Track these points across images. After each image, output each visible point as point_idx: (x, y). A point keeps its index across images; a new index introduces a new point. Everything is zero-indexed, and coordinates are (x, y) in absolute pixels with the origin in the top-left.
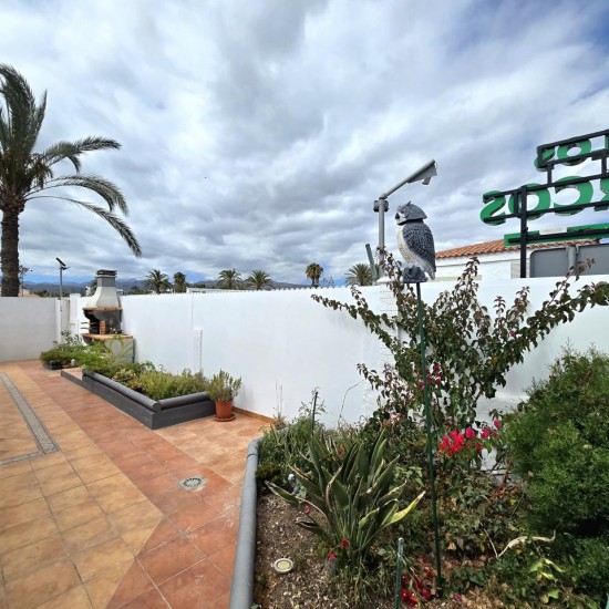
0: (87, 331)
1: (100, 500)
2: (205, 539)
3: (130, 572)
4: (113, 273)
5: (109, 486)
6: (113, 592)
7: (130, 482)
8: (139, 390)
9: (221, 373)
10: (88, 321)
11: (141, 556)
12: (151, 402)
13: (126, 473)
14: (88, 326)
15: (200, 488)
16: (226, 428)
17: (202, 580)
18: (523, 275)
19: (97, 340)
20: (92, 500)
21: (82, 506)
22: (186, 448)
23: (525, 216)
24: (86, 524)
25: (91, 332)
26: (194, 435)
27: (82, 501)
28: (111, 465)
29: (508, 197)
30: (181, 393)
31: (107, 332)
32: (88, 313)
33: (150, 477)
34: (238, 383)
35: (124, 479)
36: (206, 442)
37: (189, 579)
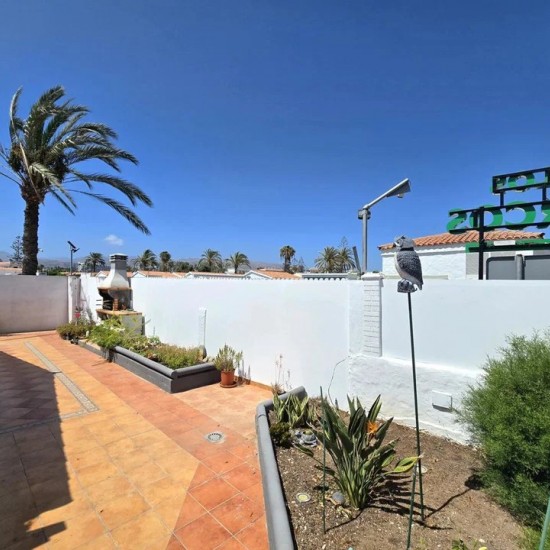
0: (101, 307)
1: (146, 448)
2: (236, 479)
3: (186, 501)
4: (125, 258)
5: (148, 438)
6: (177, 515)
7: (165, 436)
8: (155, 360)
9: (226, 348)
10: (102, 298)
11: (191, 490)
12: (170, 371)
13: (161, 429)
14: (101, 303)
15: (222, 441)
16: (232, 393)
17: (241, 508)
18: (481, 277)
19: (110, 315)
20: (139, 449)
21: (133, 453)
22: (203, 409)
23: (483, 229)
24: (141, 466)
25: (104, 308)
26: (206, 398)
27: (132, 450)
28: (145, 422)
29: (469, 214)
30: (192, 364)
31: (120, 308)
32: (102, 292)
33: (179, 432)
34: (239, 356)
35: (160, 432)
36: (217, 405)
37: (231, 507)
